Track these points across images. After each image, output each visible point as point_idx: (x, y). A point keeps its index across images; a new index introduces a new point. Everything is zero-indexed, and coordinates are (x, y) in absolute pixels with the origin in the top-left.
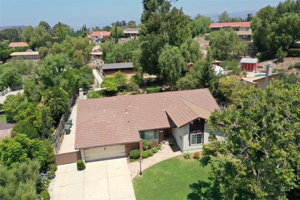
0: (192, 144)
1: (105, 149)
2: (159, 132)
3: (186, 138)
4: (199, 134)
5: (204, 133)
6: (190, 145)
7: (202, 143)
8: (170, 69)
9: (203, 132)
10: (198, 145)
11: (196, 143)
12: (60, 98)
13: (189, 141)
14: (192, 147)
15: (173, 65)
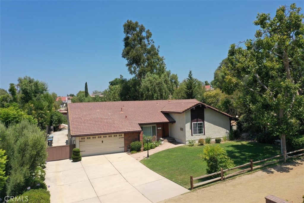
0: (194, 134)
1: (102, 142)
2: (157, 129)
3: (188, 126)
4: (200, 123)
5: (205, 122)
6: (192, 135)
7: (203, 134)
8: (154, 93)
9: (203, 121)
10: (199, 135)
11: (197, 133)
12: (42, 111)
13: (191, 130)
14: (194, 138)
15: (157, 89)
